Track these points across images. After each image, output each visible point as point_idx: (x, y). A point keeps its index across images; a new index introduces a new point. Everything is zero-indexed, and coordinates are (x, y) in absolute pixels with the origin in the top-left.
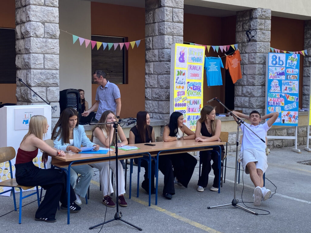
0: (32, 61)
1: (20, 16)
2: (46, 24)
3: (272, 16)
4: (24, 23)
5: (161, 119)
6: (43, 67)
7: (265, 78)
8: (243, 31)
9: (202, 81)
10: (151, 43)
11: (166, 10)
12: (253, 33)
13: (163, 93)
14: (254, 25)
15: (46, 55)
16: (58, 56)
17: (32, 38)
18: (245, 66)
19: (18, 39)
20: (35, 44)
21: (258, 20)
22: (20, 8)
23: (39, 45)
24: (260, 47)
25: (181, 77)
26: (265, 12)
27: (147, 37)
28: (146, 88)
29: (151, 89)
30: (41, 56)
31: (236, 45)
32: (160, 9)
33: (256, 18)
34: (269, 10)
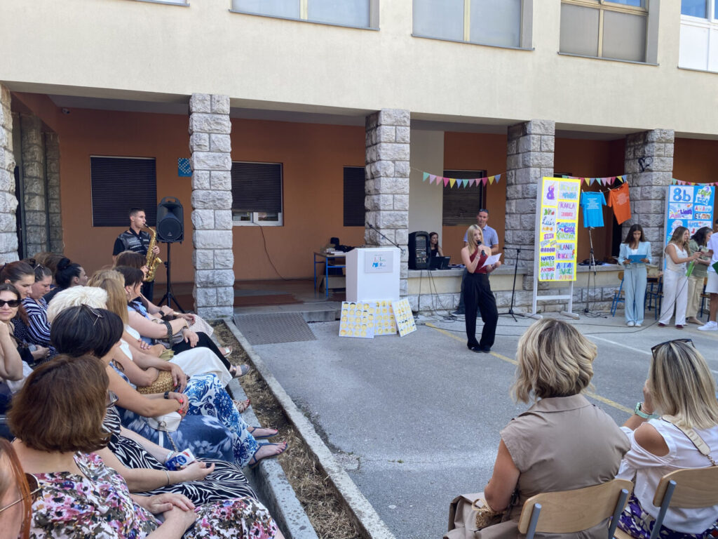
0: (381, 203)
1: (370, 155)
2: (397, 162)
3: (675, 139)
4: (374, 162)
5: (523, 266)
6: (392, 208)
7: (663, 217)
8: (634, 159)
9: (576, 221)
10: (514, 176)
11: (533, 138)
12: (647, 161)
13: (526, 235)
14: (649, 151)
15: (396, 196)
16: (407, 197)
17: (382, 178)
18: (636, 202)
19: (367, 179)
20: (385, 184)
21: (655, 144)
22: (370, 146)
23: (389, 185)
24: (658, 178)
25: (549, 217)
26: (665, 133)
27: (509, 170)
28: (506, 230)
29: (512, 232)
30: (391, 197)
31: (625, 177)
32: (525, 137)
33: (653, 142)
34: (671, 130)
